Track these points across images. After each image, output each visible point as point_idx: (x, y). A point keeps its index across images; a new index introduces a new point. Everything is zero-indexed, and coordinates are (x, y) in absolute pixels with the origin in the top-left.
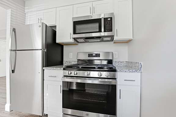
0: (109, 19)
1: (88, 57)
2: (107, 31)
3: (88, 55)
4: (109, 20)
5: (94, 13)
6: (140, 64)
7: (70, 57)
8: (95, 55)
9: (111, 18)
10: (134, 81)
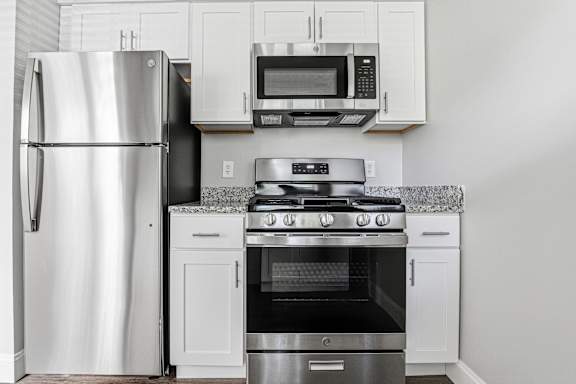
0: (365, 61)
1: (294, 173)
2: (361, 95)
3: (293, 169)
4: (367, 64)
5: (321, 36)
6: (458, 190)
7: (225, 175)
8: (313, 167)
9: (373, 58)
10: (448, 234)
